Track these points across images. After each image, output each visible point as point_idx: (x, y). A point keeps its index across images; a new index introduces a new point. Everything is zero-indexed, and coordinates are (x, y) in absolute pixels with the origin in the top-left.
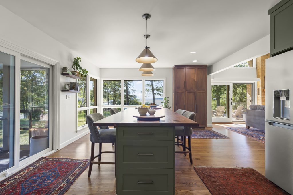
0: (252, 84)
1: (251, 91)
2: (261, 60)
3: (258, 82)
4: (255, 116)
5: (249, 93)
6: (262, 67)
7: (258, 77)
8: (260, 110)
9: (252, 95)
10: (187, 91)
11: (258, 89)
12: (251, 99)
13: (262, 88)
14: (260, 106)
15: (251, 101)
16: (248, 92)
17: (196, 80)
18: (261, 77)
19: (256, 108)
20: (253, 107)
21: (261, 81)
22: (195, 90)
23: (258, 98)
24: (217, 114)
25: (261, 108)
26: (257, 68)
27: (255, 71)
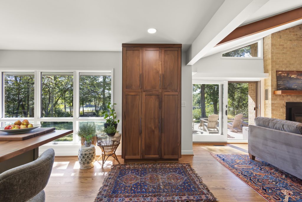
0: (256, 83)
1: (255, 93)
2: (270, 45)
3: (265, 80)
4: (266, 139)
5: (251, 97)
6: (272, 56)
7: (266, 71)
8: (276, 129)
9: (256, 101)
10: (144, 91)
11: (266, 91)
12: (254, 106)
13: (272, 89)
14: (274, 121)
15: (255, 110)
16: (250, 95)
17: (161, 73)
18: (270, 72)
19: (267, 123)
20: (261, 122)
21: (271, 77)
22: (160, 91)
23: (265, 104)
24: (208, 124)
25: (277, 126)
26: (265, 59)
27: (261, 63)
